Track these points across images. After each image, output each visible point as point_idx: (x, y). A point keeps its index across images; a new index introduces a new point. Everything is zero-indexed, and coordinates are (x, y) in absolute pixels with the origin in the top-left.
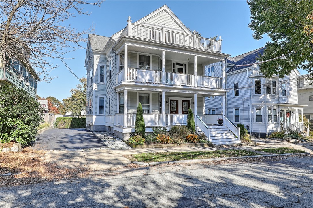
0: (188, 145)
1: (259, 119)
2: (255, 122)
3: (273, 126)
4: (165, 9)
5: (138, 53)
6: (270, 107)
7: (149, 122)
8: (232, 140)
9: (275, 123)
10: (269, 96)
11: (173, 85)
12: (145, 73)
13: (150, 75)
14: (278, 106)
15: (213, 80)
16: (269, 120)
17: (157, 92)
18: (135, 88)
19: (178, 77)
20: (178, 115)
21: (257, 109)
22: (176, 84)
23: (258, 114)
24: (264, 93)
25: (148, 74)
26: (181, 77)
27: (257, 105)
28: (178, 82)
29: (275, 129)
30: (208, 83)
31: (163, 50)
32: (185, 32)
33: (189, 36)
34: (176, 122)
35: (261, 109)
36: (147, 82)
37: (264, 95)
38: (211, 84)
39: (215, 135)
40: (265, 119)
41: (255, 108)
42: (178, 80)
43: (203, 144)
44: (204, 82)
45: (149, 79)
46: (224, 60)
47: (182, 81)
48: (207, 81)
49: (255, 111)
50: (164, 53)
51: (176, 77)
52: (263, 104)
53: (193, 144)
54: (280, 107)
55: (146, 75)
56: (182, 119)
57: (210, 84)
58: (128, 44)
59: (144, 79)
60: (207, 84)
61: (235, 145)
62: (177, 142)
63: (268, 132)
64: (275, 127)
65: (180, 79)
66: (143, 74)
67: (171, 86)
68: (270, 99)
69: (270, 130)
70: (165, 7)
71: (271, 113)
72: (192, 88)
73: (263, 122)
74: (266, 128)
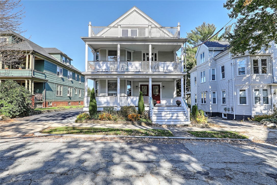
0: (125, 123)
1: (243, 100)
2: (239, 104)
3: (262, 108)
4: (135, 10)
5: (107, 49)
6: (256, 88)
7: (105, 103)
8: (179, 120)
9: (265, 105)
10: (255, 76)
11: (125, 72)
12: (102, 64)
13: (107, 66)
14: (270, 86)
15: (170, 65)
16: (256, 102)
17: (124, 79)
18: (93, 77)
19: (132, 65)
20: (132, 97)
21: (241, 91)
22: (130, 71)
23: (242, 95)
24: (248, 73)
25: (105, 65)
26: (135, 65)
27: (241, 86)
28: (132, 69)
29: (264, 112)
30: (164, 68)
31: (117, 43)
32: (155, 25)
33: (158, 28)
34: (130, 103)
35: (245, 90)
36: (104, 71)
37: (248, 76)
38: (167, 68)
39: (165, 115)
40: (250, 101)
41: (238, 90)
42: (132, 68)
43: (141, 123)
44: (160, 67)
45: (105, 69)
46: (182, 44)
47: (136, 68)
48: (162, 66)
49: (239, 93)
50: (119, 46)
51: (130, 65)
52: (247, 85)
53: (130, 122)
54: (272, 87)
55: (103, 65)
56: (136, 101)
57: (165, 68)
58: (88, 43)
59: (101, 68)
60: (162, 69)
61: (178, 125)
62: (115, 120)
63: (253, 114)
64: (265, 110)
65: (134, 67)
66: (100, 65)
67: (123, 73)
68: (257, 79)
69: (257, 113)
70: (134, 8)
71: (259, 94)
72: (144, 73)
73: (247, 104)
74: (251, 111)
